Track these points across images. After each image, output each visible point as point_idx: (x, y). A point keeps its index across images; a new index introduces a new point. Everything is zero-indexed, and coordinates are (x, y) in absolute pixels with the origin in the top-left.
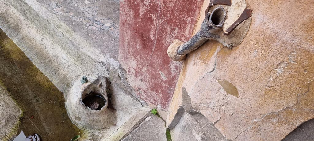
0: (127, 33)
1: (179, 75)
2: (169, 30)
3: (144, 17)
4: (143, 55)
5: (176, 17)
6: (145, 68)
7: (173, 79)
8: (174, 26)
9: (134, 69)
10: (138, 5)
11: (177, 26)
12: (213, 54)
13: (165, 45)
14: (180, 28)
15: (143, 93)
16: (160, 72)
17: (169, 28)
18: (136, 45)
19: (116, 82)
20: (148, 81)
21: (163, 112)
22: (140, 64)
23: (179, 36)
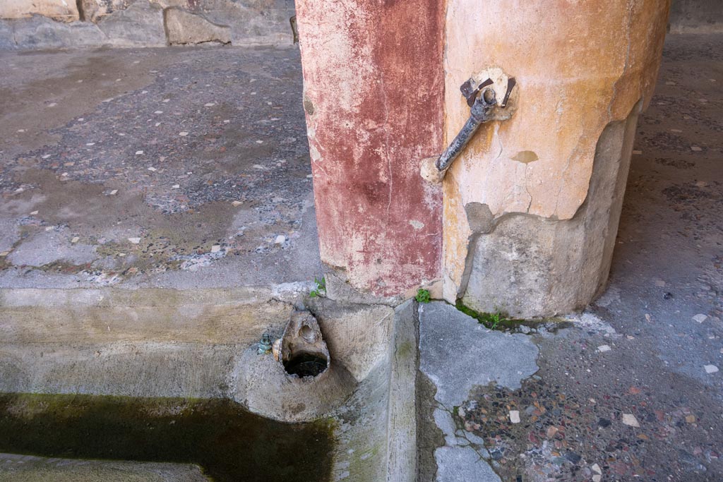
0: (335, 200)
1: (442, 204)
2: (408, 154)
3: (364, 159)
4: (372, 217)
5: (414, 133)
6: (383, 235)
7: (435, 217)
8: (414, 146)
9: (360, 252)
10: (350, 149)
11: (418, 143)
12: (492, 137)
13: (408, 177)
14: (425, 143)
15: (387, 282)
16: (411, 222)
17: (408, 152)
18: (357, 208)
19: (323, 307)
20: (392, 254)
21: (434, 284)
22: (371, 235)
23: (426, 153)
